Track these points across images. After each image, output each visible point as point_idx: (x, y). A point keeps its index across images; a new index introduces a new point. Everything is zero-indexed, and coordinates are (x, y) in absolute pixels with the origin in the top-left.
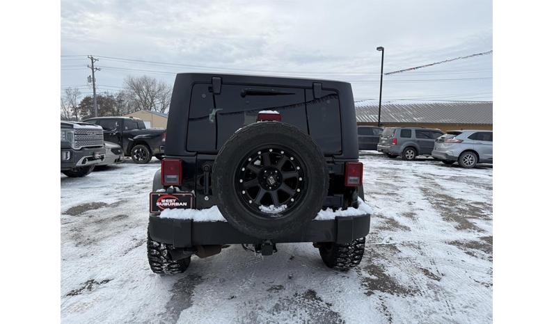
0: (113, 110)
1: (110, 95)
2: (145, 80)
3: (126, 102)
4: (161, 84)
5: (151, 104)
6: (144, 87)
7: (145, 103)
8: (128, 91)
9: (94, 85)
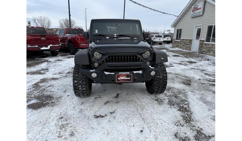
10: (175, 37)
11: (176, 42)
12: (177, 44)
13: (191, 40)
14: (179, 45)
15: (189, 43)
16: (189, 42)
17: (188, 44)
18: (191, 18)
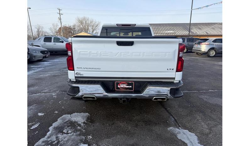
0: (72, 32)
1: (70, 26)
2: (84, 19)
3: (77, 29)
4: (92, 20)
5: (88, 29)
6: (84, 22)
7: (85, 29)
8: (77, 24)
9: (61, 21)
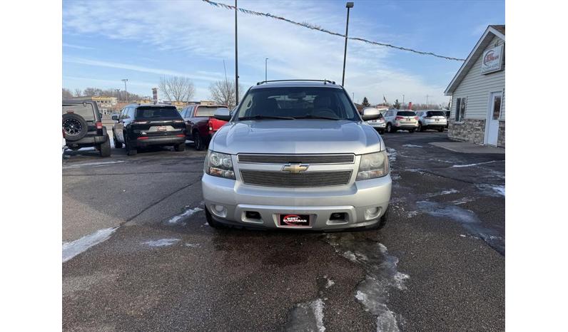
10: (453, 115)
11: (456, 126)
12: (457, 129)
13: (483, 121)
14: (462, 131)
15: (480, 128)
16: (479, 126)
17: (479, 130)
18: (484, 76)
